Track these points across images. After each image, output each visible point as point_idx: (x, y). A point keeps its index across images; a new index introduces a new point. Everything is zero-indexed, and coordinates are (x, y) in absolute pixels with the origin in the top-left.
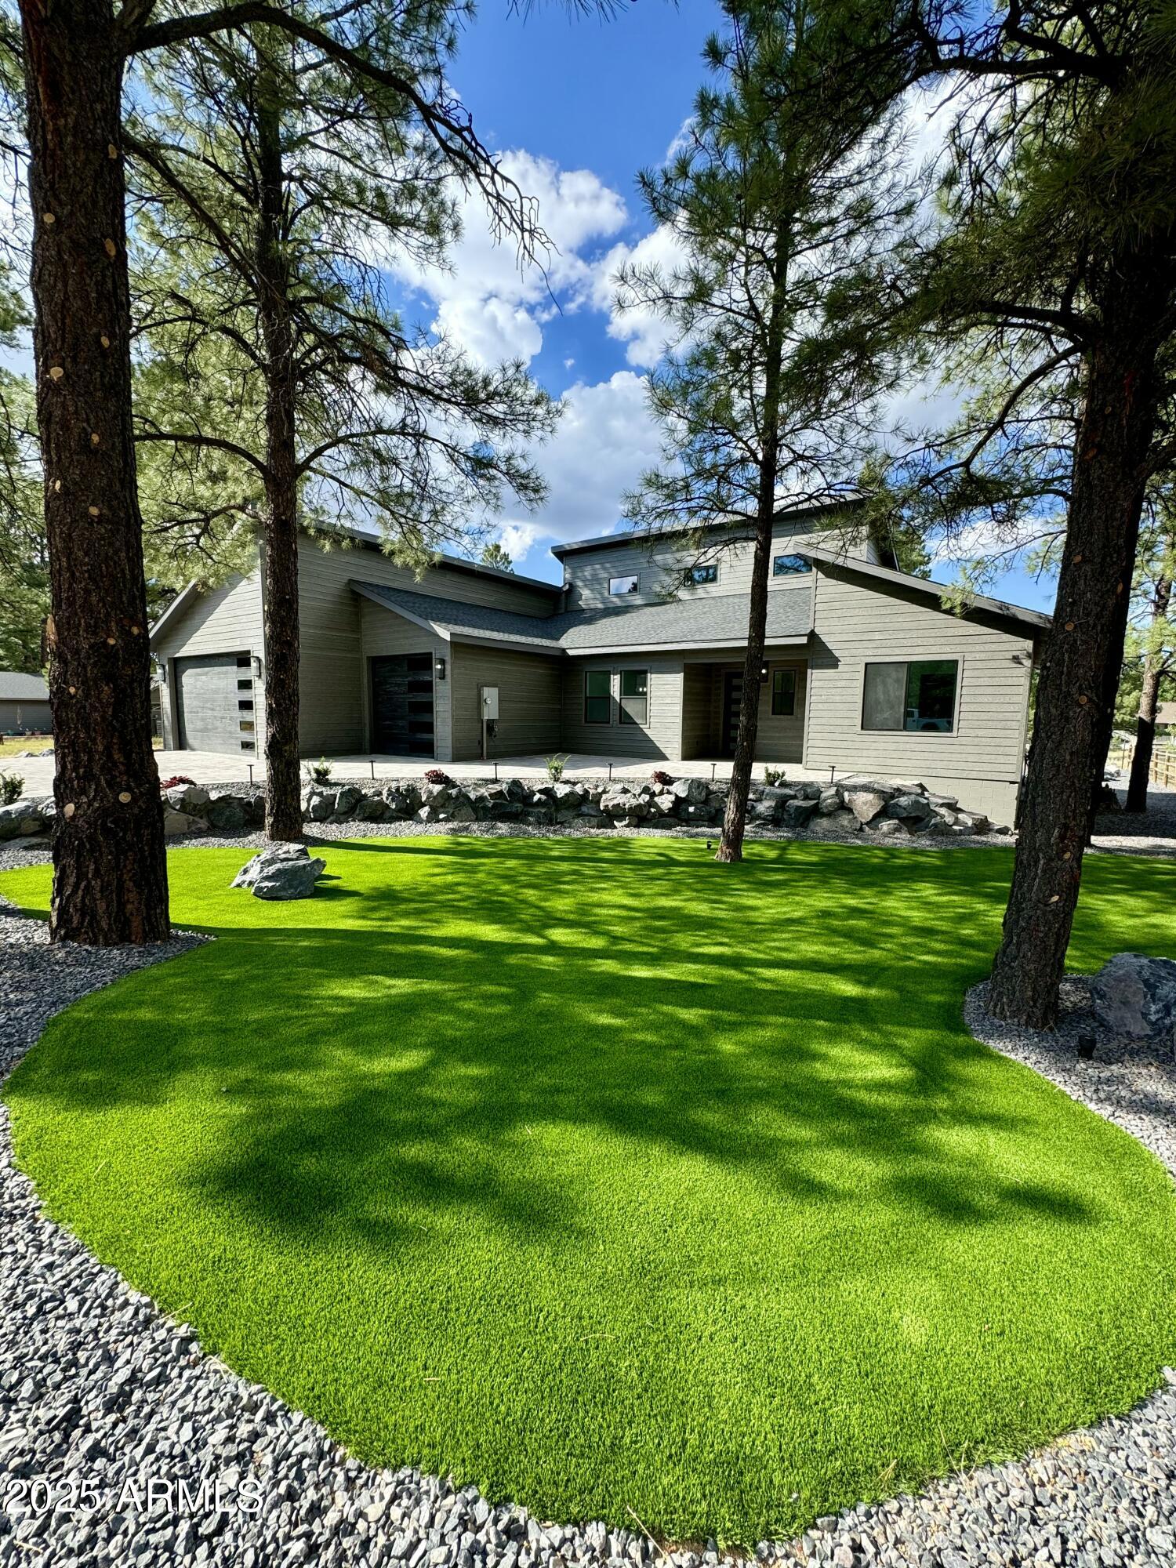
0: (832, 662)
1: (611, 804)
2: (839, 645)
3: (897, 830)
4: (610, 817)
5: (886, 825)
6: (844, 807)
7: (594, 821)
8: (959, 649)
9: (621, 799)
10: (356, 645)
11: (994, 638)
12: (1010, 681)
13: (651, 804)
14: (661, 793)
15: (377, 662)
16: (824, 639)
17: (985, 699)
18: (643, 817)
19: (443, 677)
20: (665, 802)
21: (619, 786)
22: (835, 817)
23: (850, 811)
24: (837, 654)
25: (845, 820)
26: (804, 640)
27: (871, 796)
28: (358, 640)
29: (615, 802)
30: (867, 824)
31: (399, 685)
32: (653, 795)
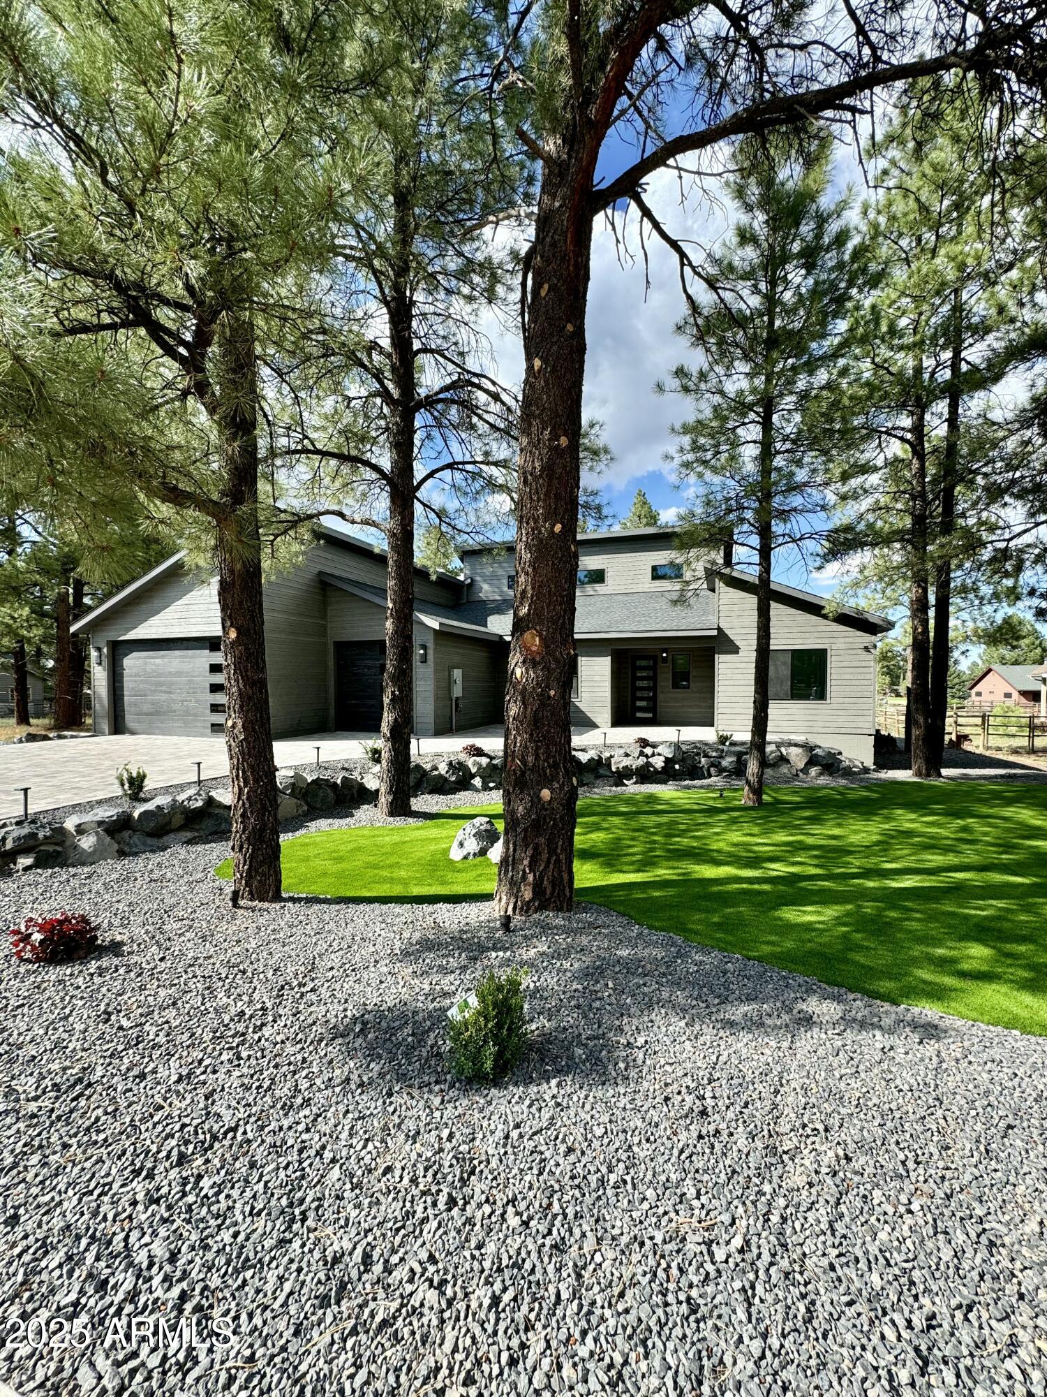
0: (734, 649)
1: (621, 766)
2: (739, 637)
3: (821, 774)
4: (621, 777)
5: (814, 771)
6: (784, 760)
7: (612, 781)
8: (827, 641)
9: (626, 762)
10: (323, 631)
11: (851, 634)
12: (864, 664)
13: (648, 764)
14: (653, 755)
15: (341, 646)
16: (728, 632)
17: (847, 677)
18: (645, 775)
19: (424, 660)
20: (658, 762)
21: (622, 751)
22: (779, 767)
23: (788, 761)
24: (737, 643)
25: (784, 769)
26: (715, 633)
27: (799, 750)
28: (324, 627)
29: (623, 764)
30: (801, 770)
31: (369, 668)
32: (647, 756)
